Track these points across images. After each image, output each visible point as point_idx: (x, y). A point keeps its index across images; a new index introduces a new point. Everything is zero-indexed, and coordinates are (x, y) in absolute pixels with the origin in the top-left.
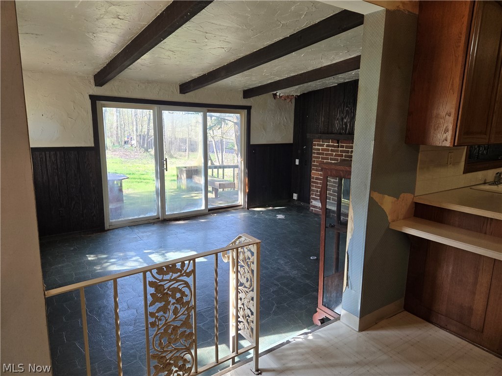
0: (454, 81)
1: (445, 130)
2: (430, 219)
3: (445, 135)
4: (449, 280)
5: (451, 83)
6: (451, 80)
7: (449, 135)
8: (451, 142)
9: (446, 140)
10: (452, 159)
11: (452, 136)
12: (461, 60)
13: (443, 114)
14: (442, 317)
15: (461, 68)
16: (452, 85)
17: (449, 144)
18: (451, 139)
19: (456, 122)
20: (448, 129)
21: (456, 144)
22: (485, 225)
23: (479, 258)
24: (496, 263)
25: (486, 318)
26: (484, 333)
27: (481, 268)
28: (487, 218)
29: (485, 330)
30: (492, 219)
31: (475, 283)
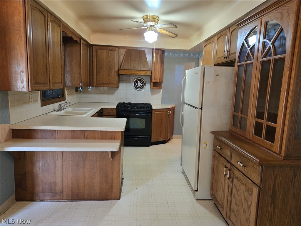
0: (22, 52)
1: (22, 81)
2: (23, 138)
3: (22, 85)
4: (41, 171)
5: (20, 52)
6: (20, 51)
7: (25, 84)
8: (27, 89)
9: (24, 88)
10: (32, 99)
11: (27, 85)
12: (23, 39)
13: (19, 71)
14: (40, 194)
15: (25, 44)
16: (21, 53)
17: (26, 90)
18: (27, 87)
19: (27, 77)
20: (23, 81)
21: (30, 90)
22: (55, 134)
23: (55, 153)
24: (64, 153)
25: (63, 184)
26: (64, 192)
27: (57, 158)
28: (56, 130)
29: (64, 191)
30: (58, 130)
31: (55, 167)
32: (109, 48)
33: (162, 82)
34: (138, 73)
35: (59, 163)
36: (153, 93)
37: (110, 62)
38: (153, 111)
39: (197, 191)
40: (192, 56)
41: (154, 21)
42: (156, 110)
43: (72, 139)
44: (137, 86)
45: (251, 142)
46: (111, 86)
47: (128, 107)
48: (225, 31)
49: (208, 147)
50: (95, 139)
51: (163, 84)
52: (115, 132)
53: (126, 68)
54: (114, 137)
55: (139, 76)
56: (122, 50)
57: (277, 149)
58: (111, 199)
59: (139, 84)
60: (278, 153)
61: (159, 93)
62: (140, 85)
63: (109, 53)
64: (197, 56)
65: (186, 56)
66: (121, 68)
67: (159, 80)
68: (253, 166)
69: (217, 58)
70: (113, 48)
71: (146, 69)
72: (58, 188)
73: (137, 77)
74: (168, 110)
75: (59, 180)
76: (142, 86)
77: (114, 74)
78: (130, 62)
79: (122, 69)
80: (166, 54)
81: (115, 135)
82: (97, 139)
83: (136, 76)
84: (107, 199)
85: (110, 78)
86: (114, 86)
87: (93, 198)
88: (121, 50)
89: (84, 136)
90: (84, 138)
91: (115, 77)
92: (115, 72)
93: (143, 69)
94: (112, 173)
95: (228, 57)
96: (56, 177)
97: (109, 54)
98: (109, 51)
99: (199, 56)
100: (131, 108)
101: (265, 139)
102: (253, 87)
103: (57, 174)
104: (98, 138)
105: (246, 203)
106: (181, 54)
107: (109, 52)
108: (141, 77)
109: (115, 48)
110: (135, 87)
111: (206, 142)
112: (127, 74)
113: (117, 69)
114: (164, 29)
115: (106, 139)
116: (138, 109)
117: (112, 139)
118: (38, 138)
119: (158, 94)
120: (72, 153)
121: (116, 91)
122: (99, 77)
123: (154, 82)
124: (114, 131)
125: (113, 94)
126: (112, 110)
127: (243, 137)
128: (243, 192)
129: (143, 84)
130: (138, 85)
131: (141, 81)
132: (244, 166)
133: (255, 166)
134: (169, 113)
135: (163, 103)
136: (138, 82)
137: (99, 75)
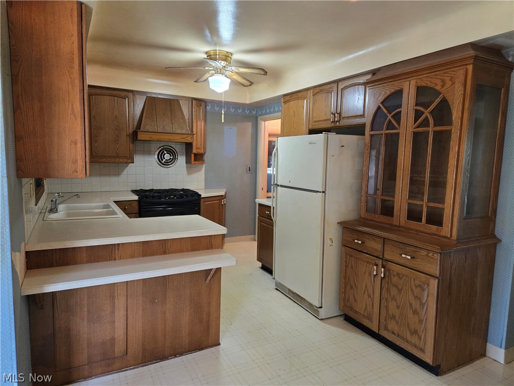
0: (74, 106)
2: (51, 266)
6: (70, 104)
8: (82, 174)
9: (76, 172)
12: (77, 82)
14: (84, 367)
15: (80, 93)
16: (73, 109)
18: (83, 170)
19: (84, 152)
22: (114, 252)
23: (112, 286)
24: (129, 283)
25: (128, 339)
26: (129, 354)
27: (116, 295)
28: (115, 245)
29: (129, 350)
30: (118, 244)
31: (113, 312)
32: (115, 92)
33: (205, 153)
34: (171, 138)
35: (120, 302)
36: (190, 171)
37: (116, 117)
38: (202, 201)
39: (321, 307)
40: (247, 112)
41: (225, 60)
42: (206, 199)
43: (143, 256)
44: (164, 160)
45: (403, 230)
46: (121, 160)
47: (160, 198)
48: (329, 86)
49: (333, 244)
50: (183, 251)
51: (206, 157)
52: (213, 237)
53: (150, 130)
54: (212, 245)
55: (167, 143)
56: (138, 98)
57: (447, 232)
58: (206, 347)
59: (166, 155)
60: (449, 236)
61: (201, 170)
62: (168, 158)
63: (116, 102)
64: (254, 113)
65: (240, 112)
66: (142, 129)
67: (202, 150)
68: (427, 255)
69: (315, 121)
70: (123, 94)
71: (184, 132)
72: (119, 349)
73: (161, 145)
74: (221, 197)
75: (120, 333)
76: (173, 159)
77: (124, 139)
78: (155, 119)
79: (141, 131)
80: (208, 108)
81: (213, 241)
82: (186, 252)
83: (161, 143)
84: (200, 348)
85: (117, 146)
86: (125, 160)
87: (179, 351)
88: (138, 96)
89: (164, 249)
90: (165, 253)
91: (128, 144)
92: (127, 135)
93: (179, 131)
94: (209, 304)
95: (339, 121)
96: (114, 329)
97: (116, 104)
98: (116, 98)
99: (257, 113)
100: (166, 199)
101: (426, 223)
102: (401, 162)
103: (116, 323)
104: (188, 251)
105: (418, 301)
106: (231, 109)
107: (114, 100)
108: (169, 144)
109: (126, 93)
110: (160, 162)
111: (331, 238)
112: (151, 139)
113: (131, 131)
114: (238, 74)
115: (199, 250)
116: (177, 200)
117: (208, 249)
118: (81, 263)
119: (200, 173)
120: (144, 281)
121: (125, 169)
122: (96, 145)
123: (197, 153)
124: (212, 235)
125: (118, 174)
126: (130, 204)
127: (388, 224)
128: (412, 290)
129: (173, 156)
130: (164, 158)
131: (171, 152)
132: (413, 258)
133: (430, 254)
134: (224, 202)
135: (207, 187)
136: (165, 154)
137: (96, 142)
